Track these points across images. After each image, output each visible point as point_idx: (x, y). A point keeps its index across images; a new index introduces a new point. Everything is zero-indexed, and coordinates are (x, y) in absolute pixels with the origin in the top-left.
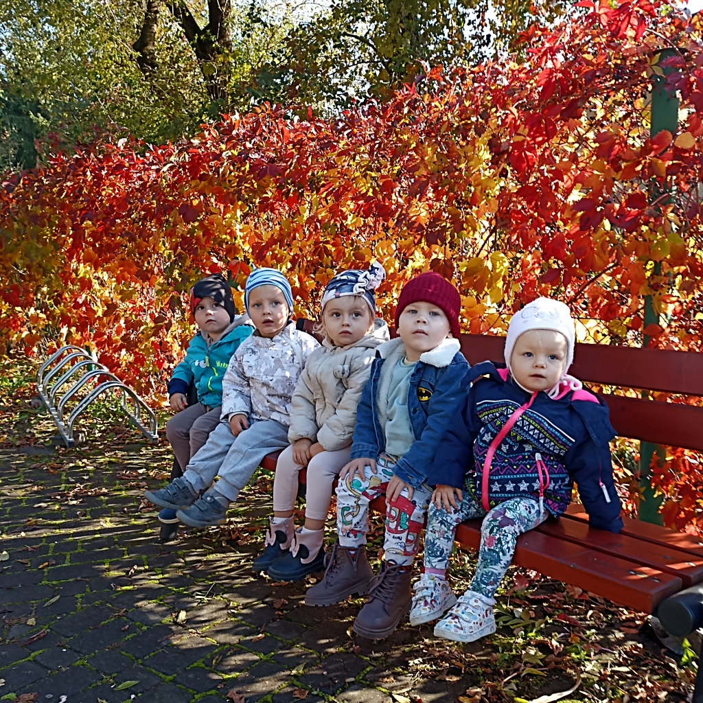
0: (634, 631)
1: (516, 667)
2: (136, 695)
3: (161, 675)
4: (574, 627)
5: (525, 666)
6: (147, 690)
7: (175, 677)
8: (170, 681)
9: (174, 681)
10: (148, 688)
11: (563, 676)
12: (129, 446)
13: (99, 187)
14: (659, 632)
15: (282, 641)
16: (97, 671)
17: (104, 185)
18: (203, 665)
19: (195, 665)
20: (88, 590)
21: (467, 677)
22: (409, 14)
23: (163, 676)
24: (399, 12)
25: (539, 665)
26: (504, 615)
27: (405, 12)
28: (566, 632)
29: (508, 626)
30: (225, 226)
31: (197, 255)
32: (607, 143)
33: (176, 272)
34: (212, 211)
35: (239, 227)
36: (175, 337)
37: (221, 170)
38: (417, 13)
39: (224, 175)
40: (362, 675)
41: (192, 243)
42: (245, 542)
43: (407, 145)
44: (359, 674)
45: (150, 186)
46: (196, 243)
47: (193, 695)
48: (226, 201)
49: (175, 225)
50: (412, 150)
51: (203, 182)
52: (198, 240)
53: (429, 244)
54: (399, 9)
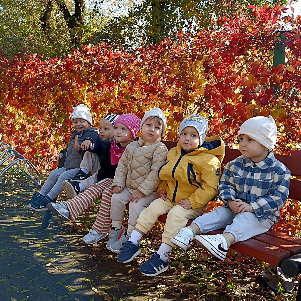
0: (255, 279)
1: (205, 291)
2: (29, 296)
3: (41, 287)
4: (229, 275)
5: (209, 291)
6: (34, 294)
7: (48, 289)
8: (46, 290)
9: (47, 290)
11: (225, 296)
12: (27, 188)
13: (23, 73)
14: (266, 279)
15: (98, 275)
16: (10, 284)
17: (25, 72)
18: (62, 284)
19: (58, 283)
20: (7, 248)
21: (183, 294)
22: (161, 19)
23: (42, 288)
24: (157, 17)
25: (215, 291)
26: (198, 268)
27: (159, 18)
28: (225, 277)
29: (200, 273)
30: (80, 94)
31: (66, 105)
32: (256, 67)
33: (55, 113)
34: (74, 86)
35: (86, 94)
36: (52, 142)
37: (81, 68)
38: (164, 19)
39: (82, 71)
40: (136, 291)
41: (64, 100)
42: (81, 231)
43: (166, 63)
44: (134, 291)
45: (46, 74)
46: (66, 100)
47: (57, 297)
48: (81, 82)
49: (57, 91)
50: (168, 65)
51: (71, 73)
52: (67, 99)
53: (174, 105)
54: (157, 16)
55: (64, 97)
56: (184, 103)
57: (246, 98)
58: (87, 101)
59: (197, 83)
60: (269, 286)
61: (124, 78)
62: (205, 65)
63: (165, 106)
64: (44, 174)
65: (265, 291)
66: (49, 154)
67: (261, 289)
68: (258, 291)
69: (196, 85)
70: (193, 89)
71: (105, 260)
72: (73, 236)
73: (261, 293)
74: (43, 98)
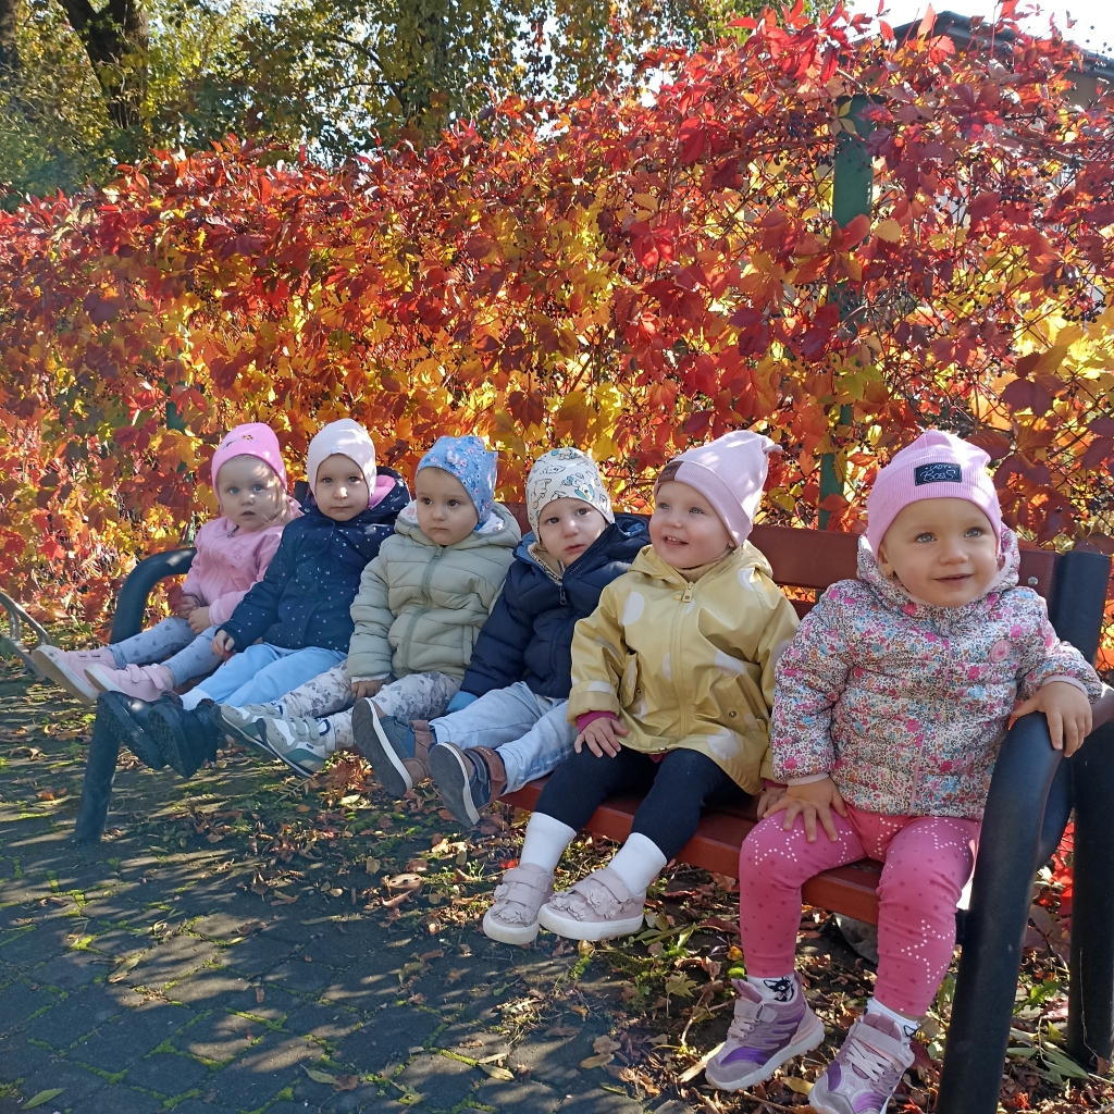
0: (815, 934)
1: (659, 1004)
2: (61, 1111)
3: (101, 1072)
4: (733, 936)
6: (80, 1102)
7: (126, 1076)
8: (118, 1082)
9: (125, 1081)
10: (81, 1096)
14: (850, 934)
15: (298, 996)
18: (173, 1050)
19: (159, 1049)
21: (590, 1025)
22: (433, 15)
23: (106, 1074)
24: (417, 11)
27: (426, 11)
28: (721, 943)
29: (640, 942)
30: (162, 331)
31: (115, 377)
32: (778, 227)
33: (78, 403)
34: (140, 306)
35: (188, 334)
36: (76, 508)
37: (159, 240)
38: (444, 14)
39: (161, 248)
40: (432, 1039)
41: (106, 357)
42: (220, 838)
43: (467, 216)
44: (427, 1038)
45: (29, 262)
46: (114, 357)
47: (161, 1101)
48: (165, 290)
49: (77, 327)
50: (475, 223)
51: (124, 260)
52: (117, 353)
53: (506, 369)
54: (418, 7)
55: (107, 345)
56: (542, 358)
57: (751, 338)
58: (194, 358)
59: (584, 286)
60: (859, 956)
61: (320, 272)
62: (605, 221)
63: (475, 369)
64: (62, 622)
65: (850, 976)
66: (71, 555)
67: (837, 968)
68: (829, 977)
69: (581, 293)
70: (570, 309)
71: (317, 937)
72: (192, 856)
73: (838, 983)
74: (26, 352)
